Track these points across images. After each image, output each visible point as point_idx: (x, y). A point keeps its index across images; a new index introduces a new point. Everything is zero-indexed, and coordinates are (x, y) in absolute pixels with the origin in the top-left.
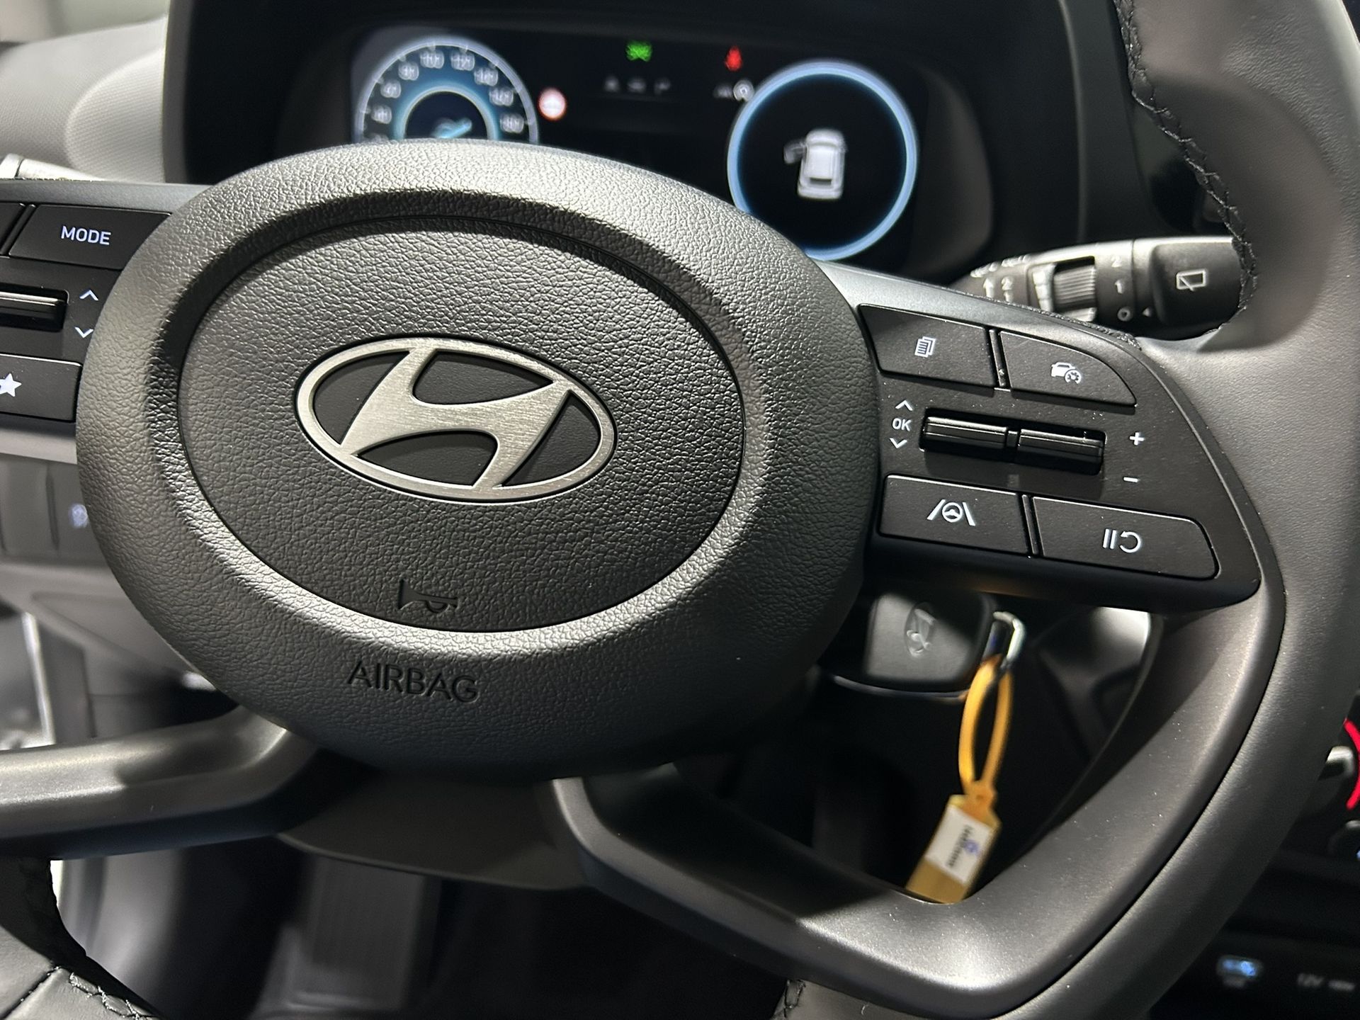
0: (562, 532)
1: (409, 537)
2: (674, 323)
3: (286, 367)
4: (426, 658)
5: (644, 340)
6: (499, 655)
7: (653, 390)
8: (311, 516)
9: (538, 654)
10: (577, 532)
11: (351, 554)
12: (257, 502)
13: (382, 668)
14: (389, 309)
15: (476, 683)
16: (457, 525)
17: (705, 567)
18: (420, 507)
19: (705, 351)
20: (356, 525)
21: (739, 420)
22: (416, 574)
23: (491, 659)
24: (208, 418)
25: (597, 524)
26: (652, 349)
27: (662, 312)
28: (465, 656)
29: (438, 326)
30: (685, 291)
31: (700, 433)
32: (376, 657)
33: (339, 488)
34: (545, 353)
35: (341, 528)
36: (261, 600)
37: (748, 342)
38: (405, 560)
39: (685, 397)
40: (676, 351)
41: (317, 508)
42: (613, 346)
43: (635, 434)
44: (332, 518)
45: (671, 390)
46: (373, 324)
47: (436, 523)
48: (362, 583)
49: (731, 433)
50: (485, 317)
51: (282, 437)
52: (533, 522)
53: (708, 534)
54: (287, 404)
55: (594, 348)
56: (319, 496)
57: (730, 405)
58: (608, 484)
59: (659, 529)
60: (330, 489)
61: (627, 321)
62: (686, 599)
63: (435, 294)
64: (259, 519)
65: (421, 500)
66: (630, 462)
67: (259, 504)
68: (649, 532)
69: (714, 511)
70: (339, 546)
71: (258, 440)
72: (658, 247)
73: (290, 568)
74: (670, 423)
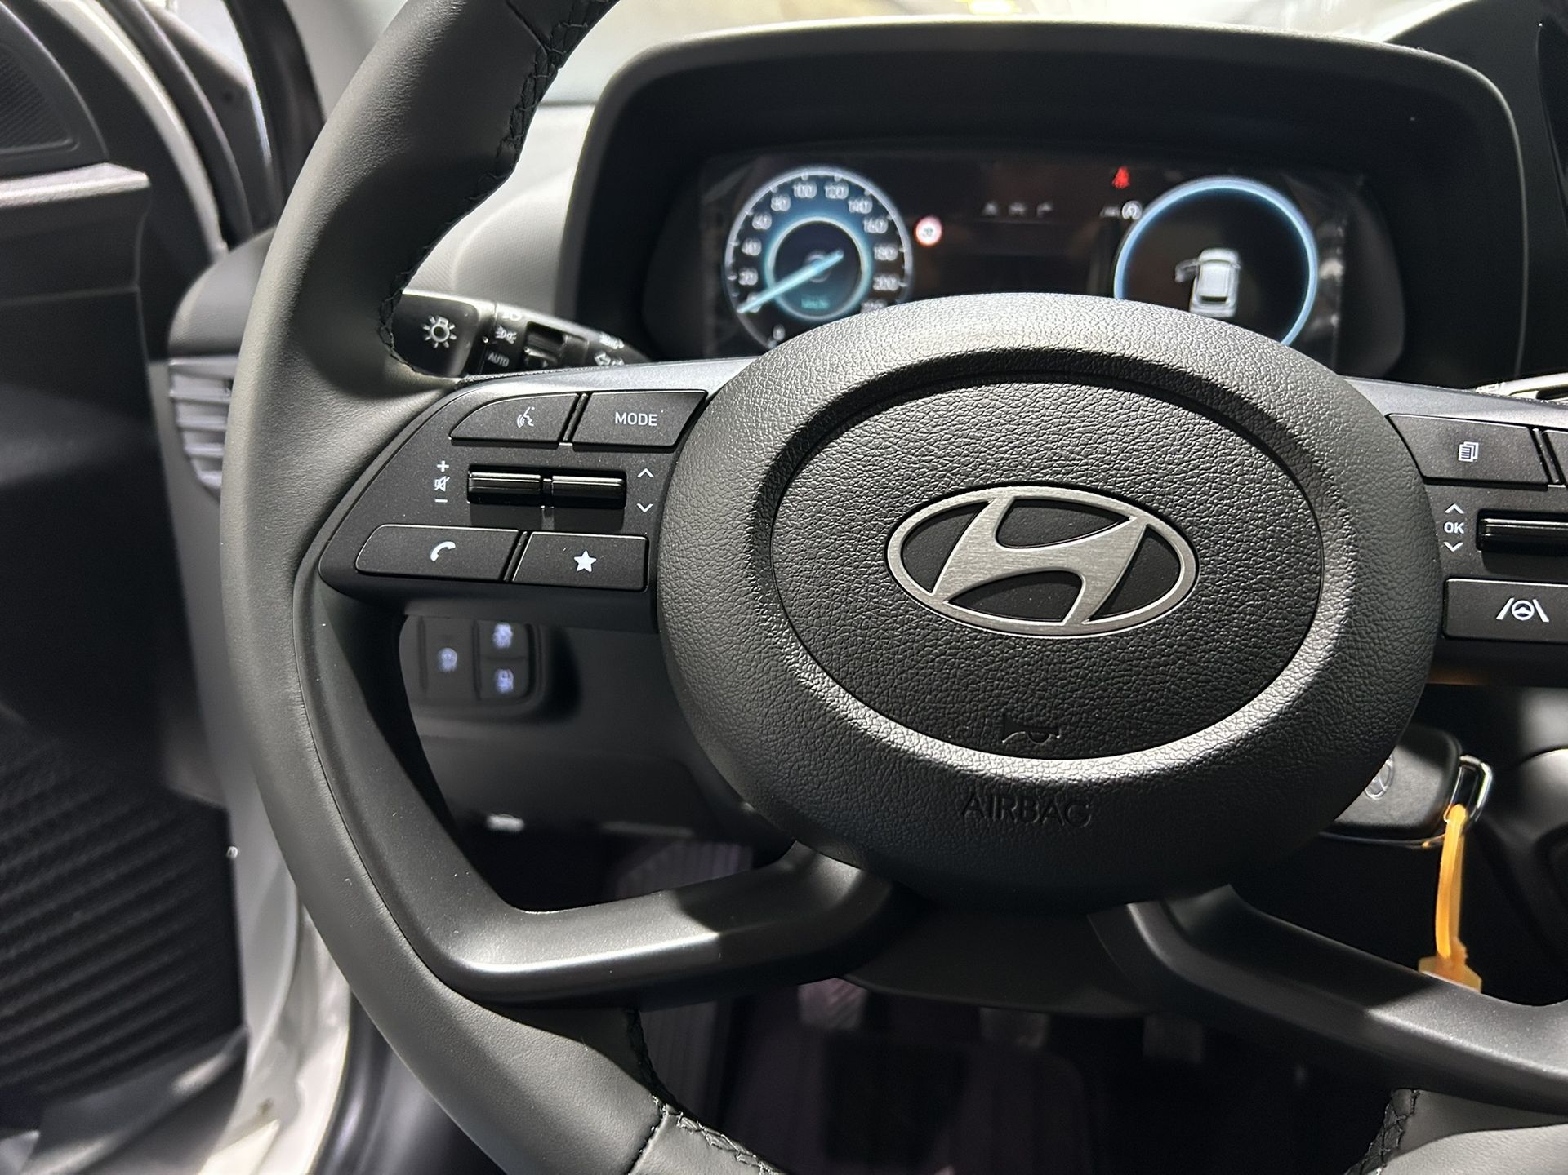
0: (1155, 657)
1: (1008, 673)
2: (1239, 450)
3: (875, 526)
4: (1039, 786)
5: (1213, 468)
6: (1109, 779)
7: (1230, 515)
8: (912, 660)
9: (1146, 776)
10: (1169, 656)
11: (953, 693)
12: (860, 651)
13: (995, 799)
14: (966, 463)
15: (1087, 806)
16: (1052, 660)
17: (1302, 680)
18: (1016, 644)
19: (1273, 473)
20: (956, 665)
21: (1315, 536)
22: (1017, 707)
23: (1101, 784)
24: (804, 578)
25: (1189, 648)
26: (1223, 476)
27: (1226, 440)
28: (1075, 782)
29: (1014, 475)
30: (1246, 419)
31: (1279, 551)
32: (989, 789)
33: (936, 632)
34: (1119, 490)
35: (942, 669)
36: (873, 743)
37: (1317, 462)
38: (1005, 694)
39: (1261, 518)
40: (1246, 476)
41: (918, 653)
42: (1185, 477)
43: (1216, 558)
44: (933, 660)
45: (1246, 513)
46: (952, 479)
47: (1033, 657)
48: (966, 719)
49: (1309, 549)
50: (1058, 462)
51: (878, 590)
52: (1126, 651)
53: (1298, 648)
54: (880, 560)
55: (1167, 481)
56: (918, 641)
57: (1304, 522)
58: (1196, 608)
59: (1250, 647)
60: (929, 634)
61: (1194, 453)
62: (1286, 713)
63: (1006, 445)
64: (862, 667)
65: (1017, 638)
66: (1215, 585)
67: (861, 653)
68: (1240, 651)
69: (1300, 626)
70: (942, 686)
71: (855, 594)
72: (1217, 380)
73: (894, 710)
74: (1249, 545)
